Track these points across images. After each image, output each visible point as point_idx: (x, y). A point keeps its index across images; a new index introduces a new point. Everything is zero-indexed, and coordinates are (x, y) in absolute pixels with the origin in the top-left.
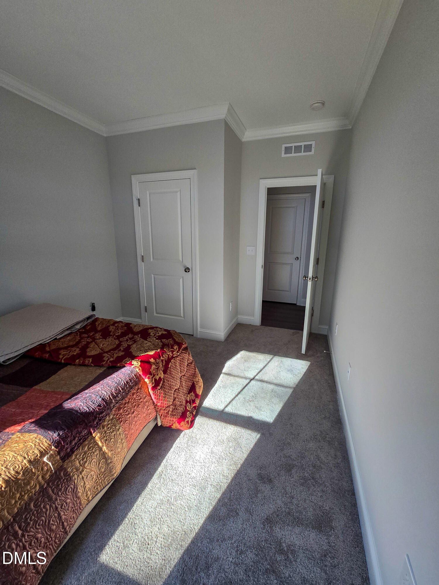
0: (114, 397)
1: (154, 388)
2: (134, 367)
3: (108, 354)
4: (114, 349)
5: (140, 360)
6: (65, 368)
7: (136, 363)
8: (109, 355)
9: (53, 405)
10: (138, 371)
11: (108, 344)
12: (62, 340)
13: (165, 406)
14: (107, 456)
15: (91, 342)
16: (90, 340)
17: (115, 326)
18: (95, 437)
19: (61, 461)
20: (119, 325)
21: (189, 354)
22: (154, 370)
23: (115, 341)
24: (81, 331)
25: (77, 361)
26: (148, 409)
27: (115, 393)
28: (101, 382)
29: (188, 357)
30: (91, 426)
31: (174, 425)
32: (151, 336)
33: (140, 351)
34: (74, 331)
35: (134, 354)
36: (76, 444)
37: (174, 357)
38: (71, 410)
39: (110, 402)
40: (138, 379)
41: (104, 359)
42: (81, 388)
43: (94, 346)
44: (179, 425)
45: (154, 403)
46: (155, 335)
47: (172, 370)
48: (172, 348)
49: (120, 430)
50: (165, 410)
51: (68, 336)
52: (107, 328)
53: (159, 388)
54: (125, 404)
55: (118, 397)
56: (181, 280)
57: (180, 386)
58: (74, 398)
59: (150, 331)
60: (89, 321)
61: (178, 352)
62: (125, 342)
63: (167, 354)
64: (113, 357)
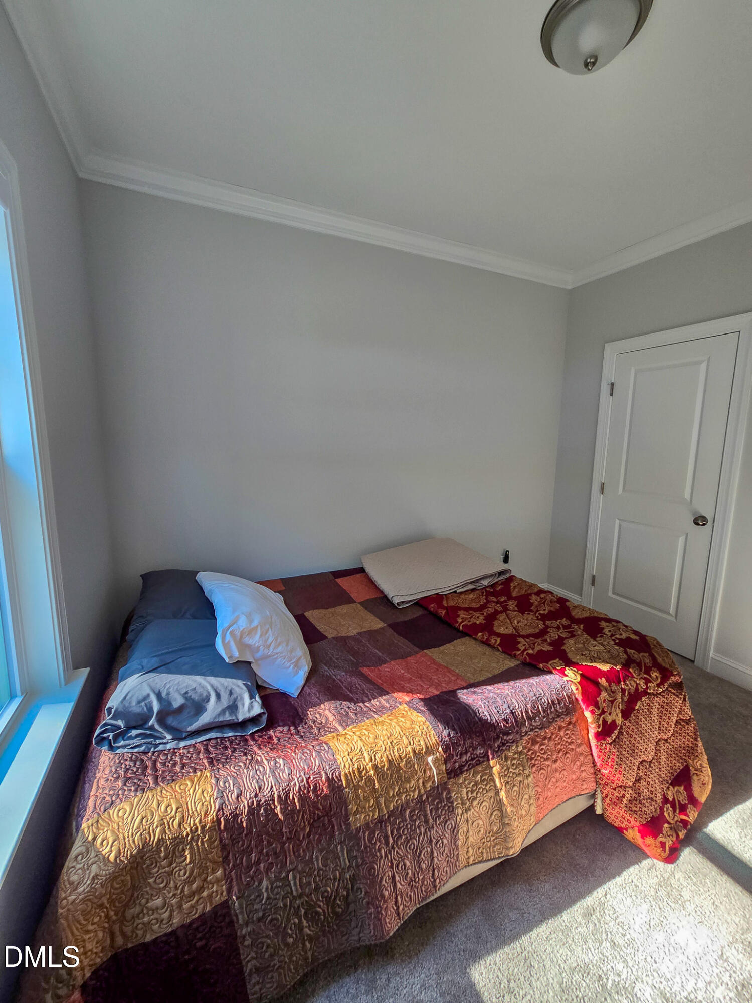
0: (529, 718)
1: (598, 736)
2: (567, 680)
3: (525, 641)
4: (536, 636)
5: (580, 672)
6: (463, 640)
7: (573, 675)
8: (527, 642)
9: (445, 687)
10: (575, 691)
11: (526, 623)
12: (463, 596)
13: (617, 782)
14: (504, 810)
15: (501, 612)
16: (500, 609)
17: (541, 598)
18: (493, 767)
19: (445, 775)
20: (548, 598)
21: (685, 699)
22: (604, 700)
23: (537, 622)
24: (488, 589)
25: (480, 634)
26: (582, 768)
27: (532, 712)
28: (512, 683)
29: (682, 708)
30: (490, 747)
31: (630, 831)
32: (604, 634)
33: (582, 655)
34: (479, 588)
35: (570, 656)
36: (467, 762)
37: (649, 694)
38: (467, 707)
39: (522, 723)
40: (573, 705)
41: (519, 646)
42: (482, 679)
43: (504, 619)
44: (642, 840)
45: (594, 763)
46: (612, 636)
47: (641, 717)
48: (647, 672)
49: (530, 779)
50: (615, 789)
51: (471, 593)
52: (527, 597)
53: (610, 740)
54: (545, 738)
55: (535, 721)
56: (681, 540)
57: (653, 759)
58: (472, 689)
59: (603, 624)
60: (500, 578)
61: (658, 685)
62: (554, 630)
63: (634, 681)
64: (533, 649)
